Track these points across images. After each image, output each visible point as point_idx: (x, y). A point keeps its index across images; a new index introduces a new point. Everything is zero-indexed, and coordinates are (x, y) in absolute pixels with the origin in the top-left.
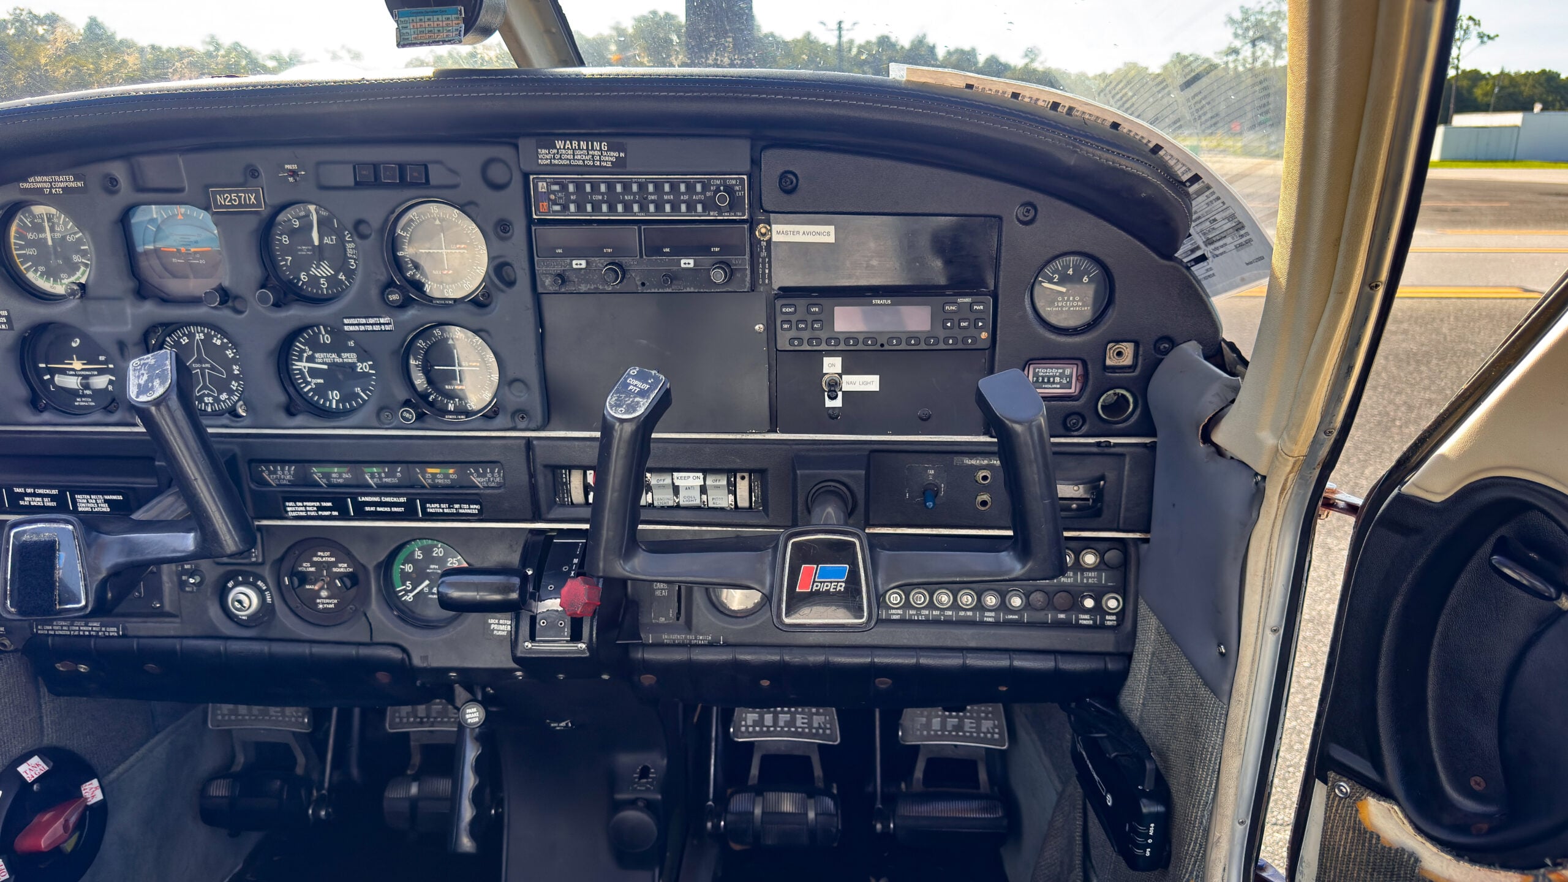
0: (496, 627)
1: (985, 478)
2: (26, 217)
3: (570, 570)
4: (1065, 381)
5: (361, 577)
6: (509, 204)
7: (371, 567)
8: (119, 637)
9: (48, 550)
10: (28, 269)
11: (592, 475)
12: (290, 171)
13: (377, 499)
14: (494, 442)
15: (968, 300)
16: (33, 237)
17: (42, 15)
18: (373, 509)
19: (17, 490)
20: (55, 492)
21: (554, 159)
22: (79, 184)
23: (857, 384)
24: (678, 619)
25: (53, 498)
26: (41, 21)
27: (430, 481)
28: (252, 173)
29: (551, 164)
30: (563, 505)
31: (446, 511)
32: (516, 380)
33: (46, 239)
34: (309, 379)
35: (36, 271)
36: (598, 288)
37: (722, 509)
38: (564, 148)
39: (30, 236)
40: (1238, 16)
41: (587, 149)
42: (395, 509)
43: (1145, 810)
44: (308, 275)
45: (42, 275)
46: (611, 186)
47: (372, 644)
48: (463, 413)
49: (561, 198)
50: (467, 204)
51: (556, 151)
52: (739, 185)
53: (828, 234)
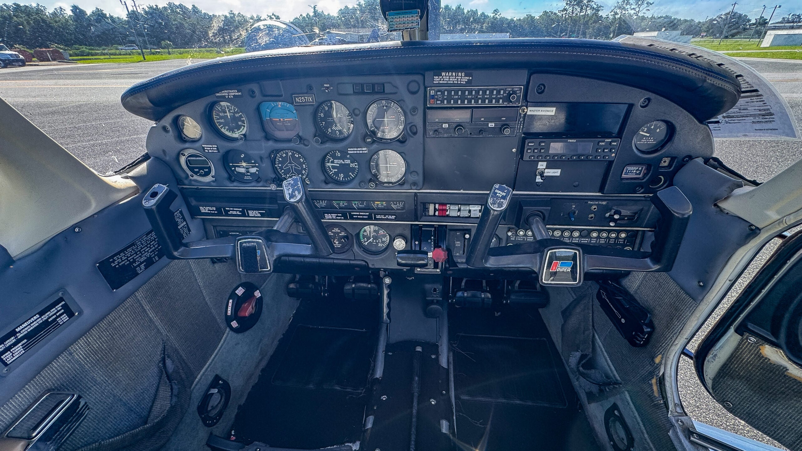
1: (595, 209)
2: (218, 107)
3: (431, 241)
4: (638, 172)
5: (350, 237)
6: (418, 100)
7: (354, 235)
9: (254, 249)
10: (221, 128)
11: (438, 206)
12: (326, 87)
13: (358, 213)
14: (403, 194)
15: (610, 140)
18: (356, 217)
19: (227, 209)
20: (240, 209)
21: (441, 81)
22: (239, 94)
23: (551, 173)
24: (463, 254)
25: (240, 211)
27: (375, 207)
28: (310, 88)
29: (439, 83)
30: (426, 216)
31: (383, 217)
32: (414, 171)
33: (227, 116)
34: (332, 170)
35: (225, 128)
36: (451, 136)
38: (445, 76)
39: (221, 114)
41: (456, 76)
42: (364, 217)
43: (645, 330)
44: (331, 129)
45: (227, 130)
46: (463, 92)
47: (355, 260)
48: (391, 183)
49: (440, 97)
50: (400, 101)
51: (441, 77)
52: (519, 89)
53: (552, 111)
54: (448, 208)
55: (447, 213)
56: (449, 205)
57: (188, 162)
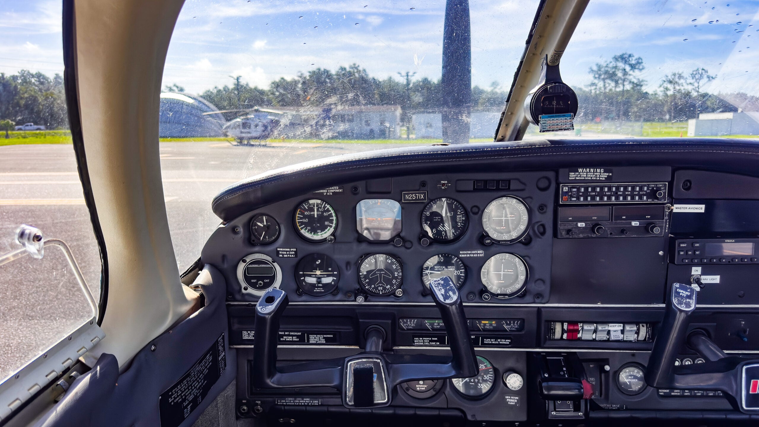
0: (509, 400)
2: (306, 205)
6: (548, 197)
8: (319, 405)
10: (302, 229)
11: (566, 325)
12: (443, 184)
14: (521, 309)
16: (308, 213)
17: (34, 74)
19: (281, 333)
20: (299, 334)
21: (577, 177)
22: (341, 190)
23: (708, 280)
24: (601, 396)
25: (298, 336)
26: (33, 76)
27: (482, 327)
28: (423, 184)
29: (575, 179)
30: (550, 339)
31: (493, 342)
32: (537, 279)
33: (314, 215)
34: (430, 278)
35: (306, 229)
36: (588, 236)
37: (631, 341)
38: (582, 172)
39: (306, 213)
40: (595, 68)
41: (594, 172)
44: (437, 230)
45: (308, 231)
46: (602, 188)
47: (448, 409)
48: (506, 295)
49: (575, 194)
50: (527, 198)
51: (578, 173)
52: (663, 187)
53: (701, 208)
54: (580, 328)
55: (579, 335)
56: (581, 325)
57: (247, 271)
